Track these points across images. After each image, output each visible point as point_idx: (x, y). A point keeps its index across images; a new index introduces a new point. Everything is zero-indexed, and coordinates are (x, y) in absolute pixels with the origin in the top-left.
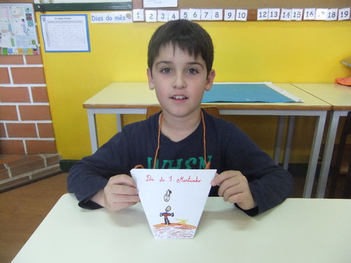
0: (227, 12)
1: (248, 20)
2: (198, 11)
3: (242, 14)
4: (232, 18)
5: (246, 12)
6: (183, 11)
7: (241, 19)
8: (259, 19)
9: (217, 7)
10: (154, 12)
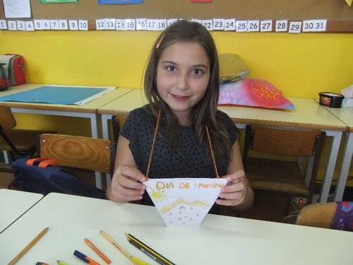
0: (71, 22)
1: (89, 30)
2: (48, 21)
3: (83, 24)
4: (76, 28)
5: (86, 22)
6: (36, 21)
7: (83, 29)
8: (98, 28)
9: (63, 18)
10: (14, 22)
